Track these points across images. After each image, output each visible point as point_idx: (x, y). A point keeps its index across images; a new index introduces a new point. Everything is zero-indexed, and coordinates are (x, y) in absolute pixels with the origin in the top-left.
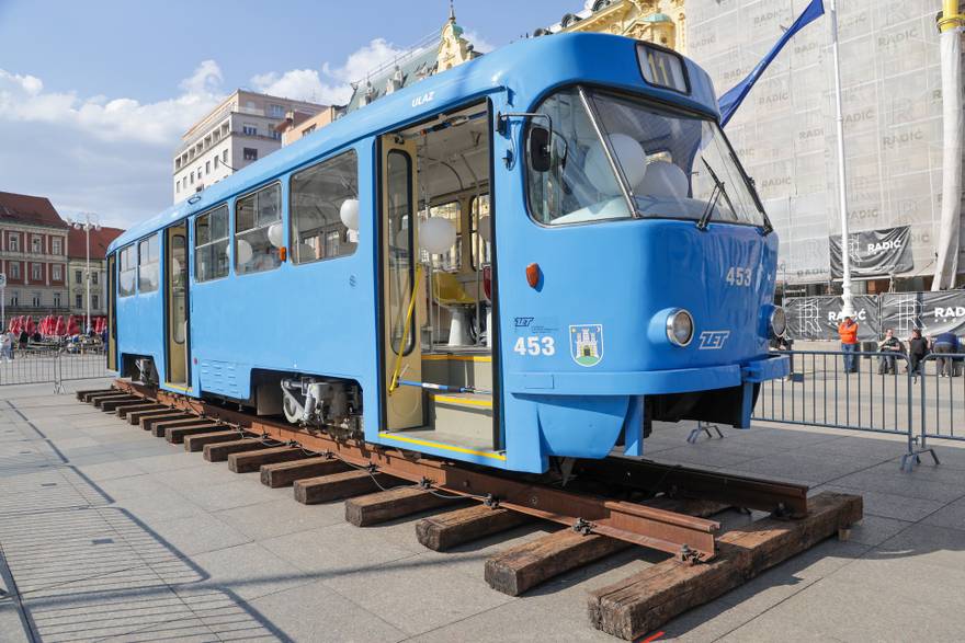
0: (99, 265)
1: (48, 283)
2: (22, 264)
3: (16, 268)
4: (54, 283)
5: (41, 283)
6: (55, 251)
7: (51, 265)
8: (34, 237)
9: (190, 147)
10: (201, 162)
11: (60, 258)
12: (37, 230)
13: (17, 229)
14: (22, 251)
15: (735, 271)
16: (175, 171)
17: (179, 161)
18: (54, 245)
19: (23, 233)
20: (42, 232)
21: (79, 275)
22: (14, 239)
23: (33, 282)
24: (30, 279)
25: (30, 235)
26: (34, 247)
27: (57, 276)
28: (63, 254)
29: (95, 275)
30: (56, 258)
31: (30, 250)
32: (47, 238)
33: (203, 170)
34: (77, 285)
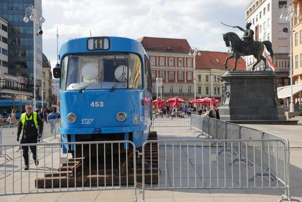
0: (209, 71)
1: (185, 81)
2: (174, 72)
3: (172, 75)
4: (188, 81)
5: (182, 81)
6: (189, 65)
7: (187, 72)
8: (180, 59)
9: (253, 4)
10: (258, 12)
11: (191, 69)
12: (181, 55)
13: (172, 56)
14: (174, 66)
15: (95, 103)
16: (246, 18)
17: (248, 12)
18: (188, 62)
19: (175, 57)
20: (183, 56)
21: (200, 77)
22: (171, 61)
23: (179, 81)
24: (178, 80)
25: (178, 58)
26: (180, 64)
27: (189, 78)
28: (192, 67)
29: (207, 77)
30: (189, 69)
31: (178, 66)
32: (185, 59)
33: (259, 16)
34: (198, 82)
